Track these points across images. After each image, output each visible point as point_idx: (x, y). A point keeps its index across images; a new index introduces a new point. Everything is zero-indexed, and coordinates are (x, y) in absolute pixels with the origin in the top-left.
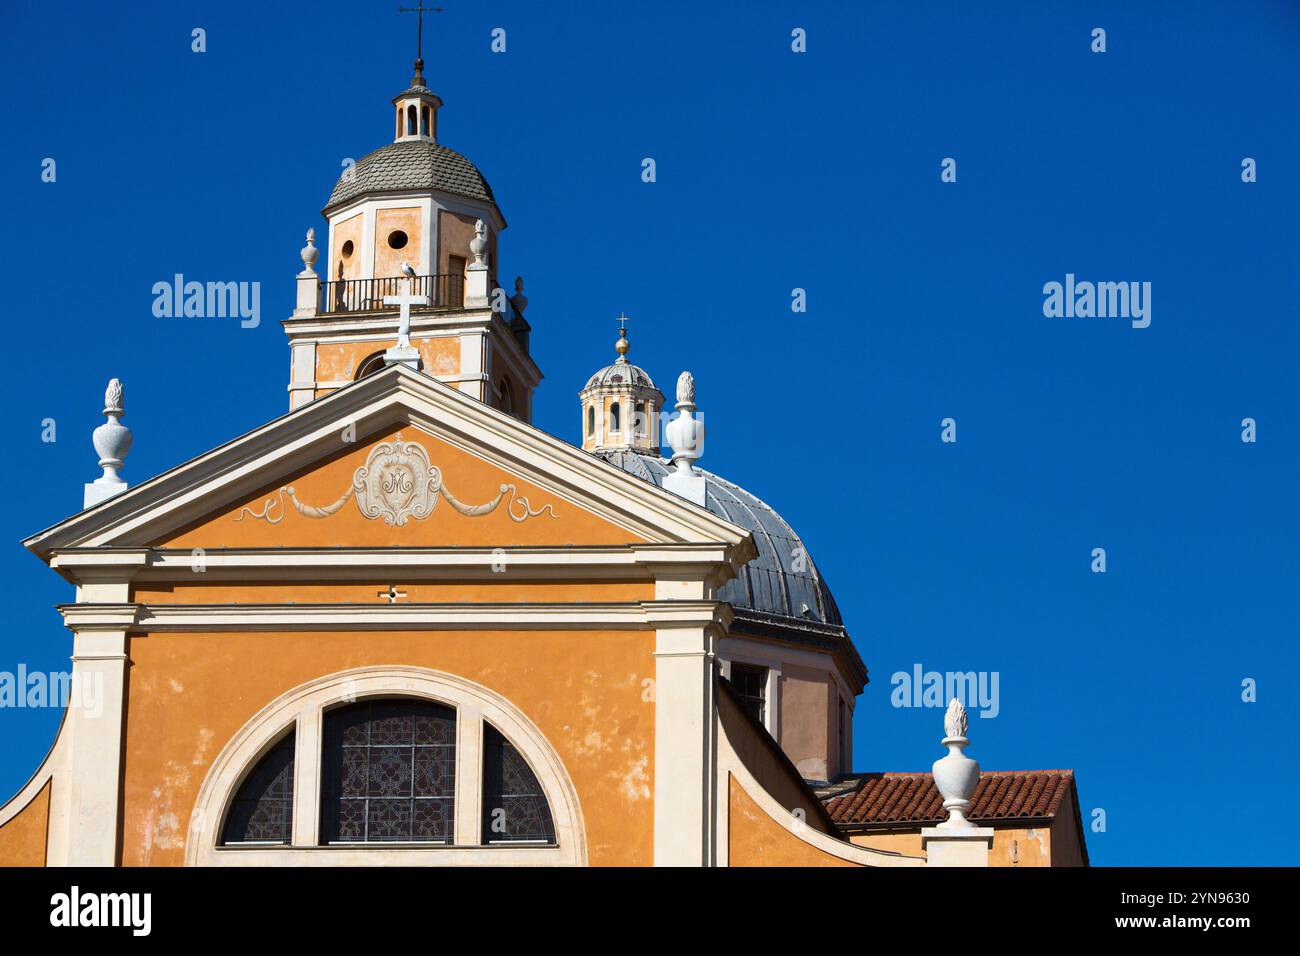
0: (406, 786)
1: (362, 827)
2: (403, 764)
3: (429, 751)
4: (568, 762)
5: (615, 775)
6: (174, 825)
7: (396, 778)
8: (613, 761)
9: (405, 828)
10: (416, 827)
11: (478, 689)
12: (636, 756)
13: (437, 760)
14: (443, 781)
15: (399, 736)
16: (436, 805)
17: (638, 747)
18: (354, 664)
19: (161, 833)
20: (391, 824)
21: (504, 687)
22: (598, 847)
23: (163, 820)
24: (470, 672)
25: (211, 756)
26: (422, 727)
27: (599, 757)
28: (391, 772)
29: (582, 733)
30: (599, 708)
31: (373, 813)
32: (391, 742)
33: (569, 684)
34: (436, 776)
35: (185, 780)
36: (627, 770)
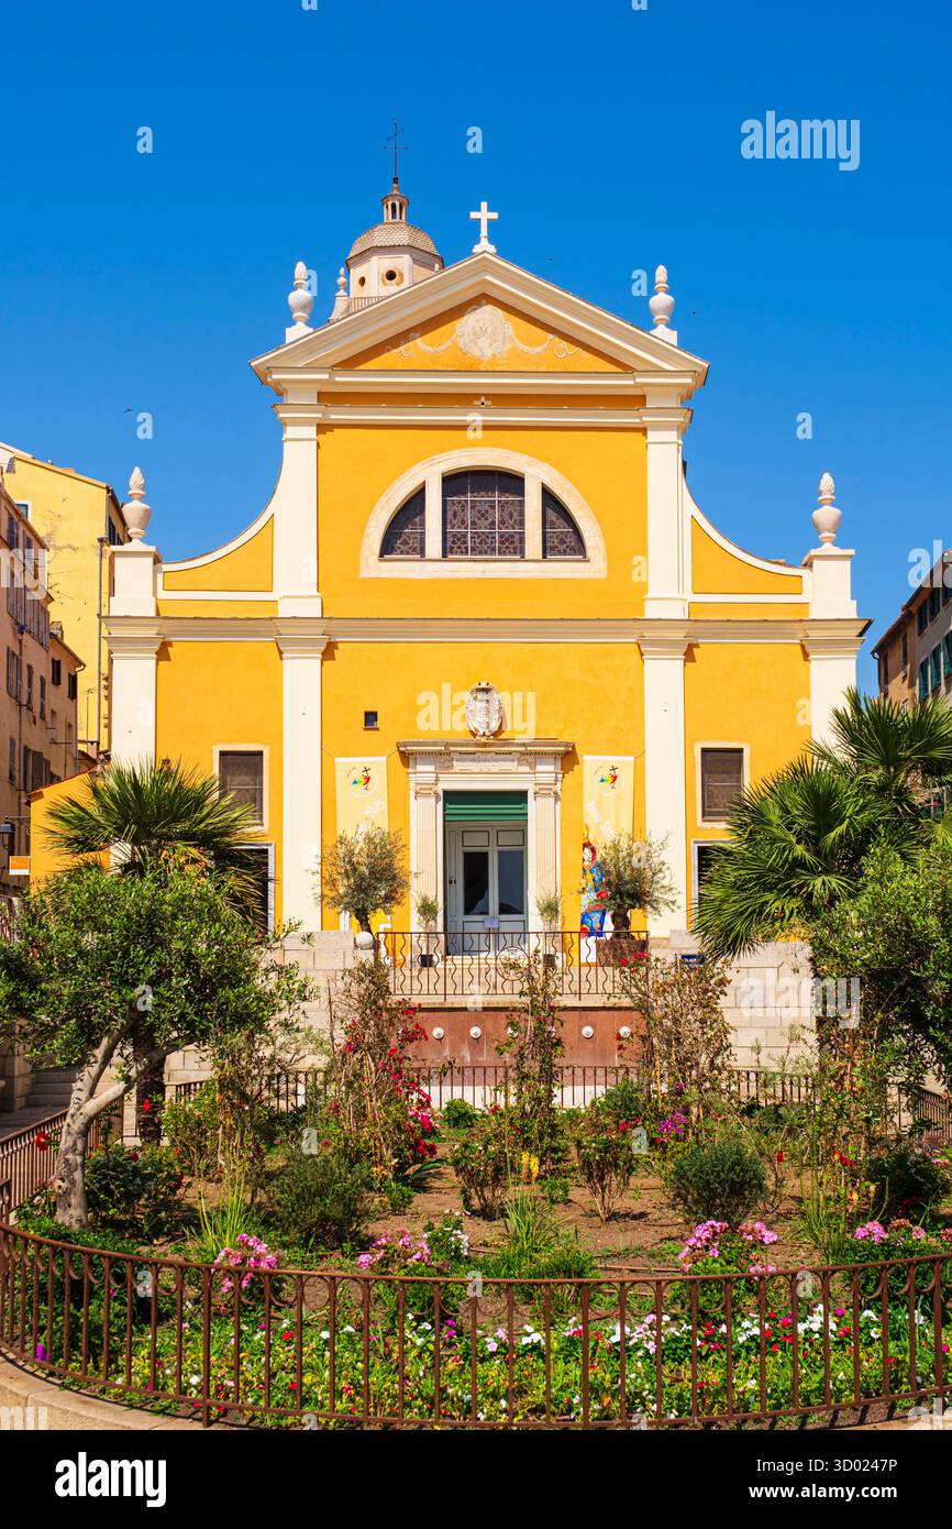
0: (493, 523)
1: (467, 548)
2: (490, 511)
3: (507, 502)
4: (595, 510)
7: (487, 519)
9: (493, 550)
10: (500, 550)
11: (539, 463)
13: (511, 508)
14: (515, 521)
15: (488, 493)
16: (512, 536)
18: (460, 447)
20: (484, 548)
21: (553, 462)
22: (613, 562)
26: (502, 487)
28: (483, 515)
31: (473, 540)
32: (483, 497)
34: (513, 518)
35: (357, 519)
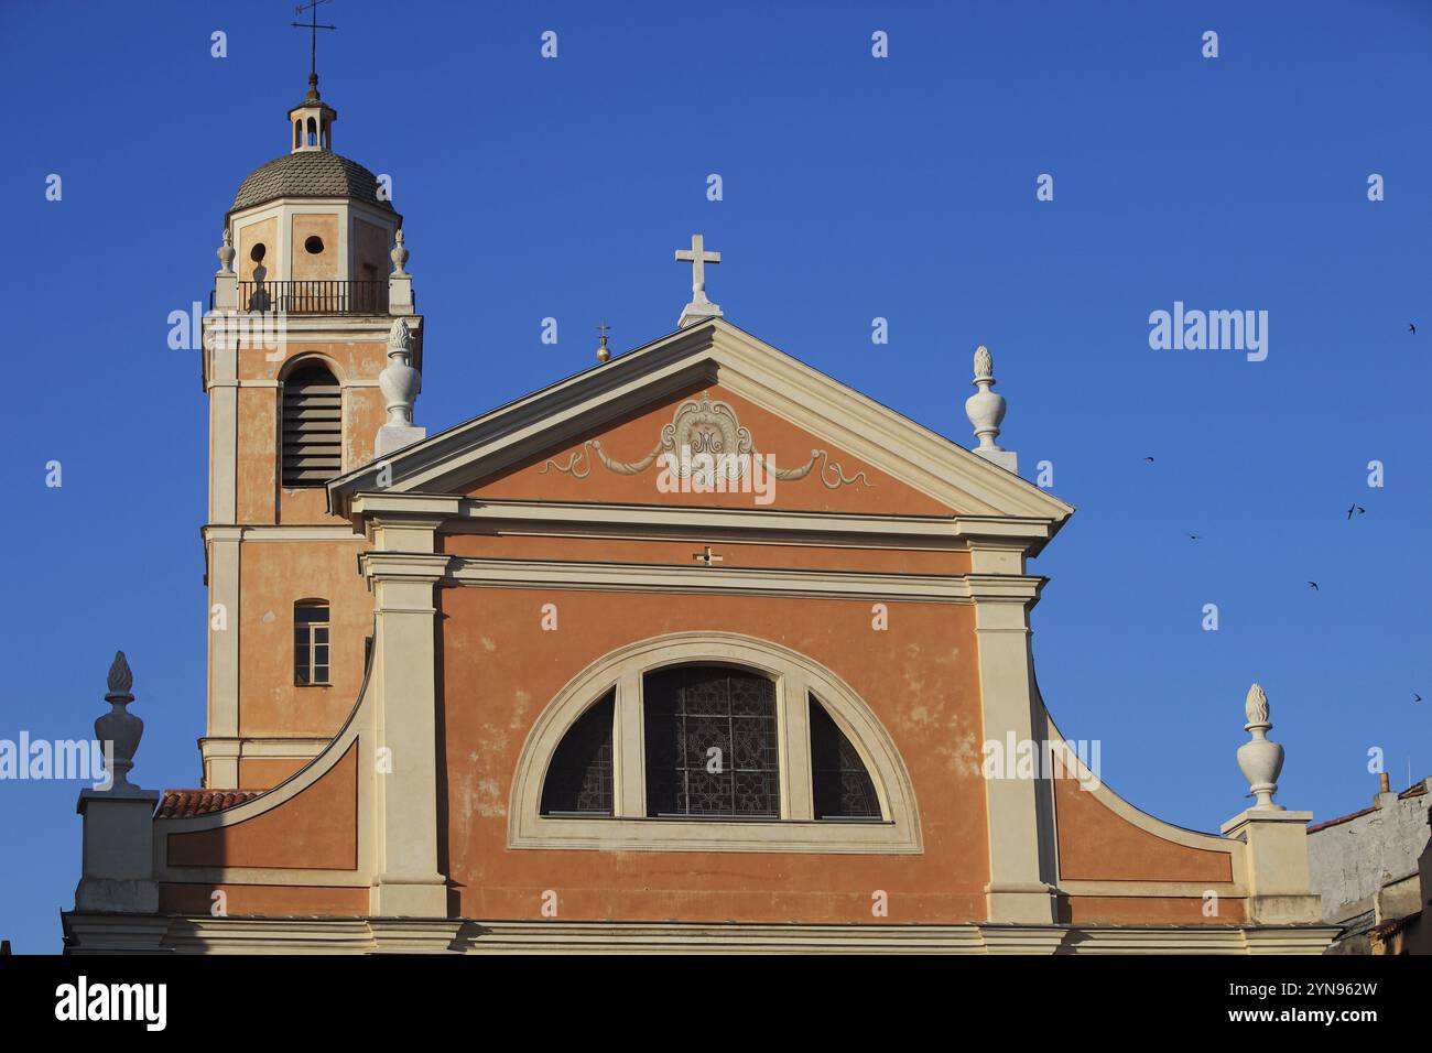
0: (725, 758)
1: (683, 799)
2: (720, 735)
3: (747, 722)
4: (897, 737)
5: (944, 751)
6: (495, 792)
8: (940, 736)
9: (727, 801)
10: (738, 801)
11: (801, 658)
12: (963, 732)
13: (755, 732)
14: (762, 753)
15: (714, 707)
16: (757, 779)
17: (965, 723)
18: (673, 629)
19: (480, 800)
20: (711, 797)
21: (826, 657)
22: (932, 825)
23: (483, 786)
24: (794, 640)
25: (529, 719)
26: (738, 697)
27: (927, 732)
28: (708, 743)
29: (908, 708)
30: (923, 682)
31: (693, 785)
32: (707, 712)
33: (892, 656)
34: (755, 748)
35: (504, 743)
36: (955, 746)
